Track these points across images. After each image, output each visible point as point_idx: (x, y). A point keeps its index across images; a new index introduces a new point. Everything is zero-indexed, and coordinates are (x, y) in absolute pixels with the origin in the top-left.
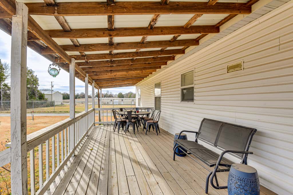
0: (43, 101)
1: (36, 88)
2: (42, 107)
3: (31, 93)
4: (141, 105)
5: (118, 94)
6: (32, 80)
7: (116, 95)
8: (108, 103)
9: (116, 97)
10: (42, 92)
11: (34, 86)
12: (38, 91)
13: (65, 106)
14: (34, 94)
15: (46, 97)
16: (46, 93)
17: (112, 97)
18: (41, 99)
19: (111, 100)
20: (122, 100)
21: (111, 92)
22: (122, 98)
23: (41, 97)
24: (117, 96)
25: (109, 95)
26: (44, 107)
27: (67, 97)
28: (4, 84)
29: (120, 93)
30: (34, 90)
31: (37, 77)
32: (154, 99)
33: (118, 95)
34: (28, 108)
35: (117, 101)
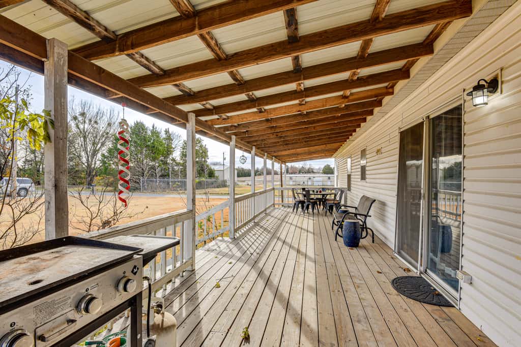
0: (213, 180)
1: (205, 161)
2: (213, 188)
3: (199, 169)
4: (339, 185)
5: (322, 167)
6: (201, 151)
7: (319, 169)
8: (304, 183)
9: (319, 173)
10: (213, 167)
11: (203, 159)
12: (207, 166)
13: (241, 187)
14: (203, 170)
15: (216, 174)
16: (216, 168)
17: (313, 172)
18: (211, 176)
19: (310, 179)
20: (329, 178)
21: (310, 165)
22: (331, 174)
23: (211, 174)
24: (321, 171)
25: (307, 169)
26: (215, 188)
27: (242, 174)
28: (173, 158)
29: (328, 165)
30: (203, 165)
31: (207, 147)
32: (347, 177)
33: (324, 168)
34: (197, 189)
35: (321, 179)
